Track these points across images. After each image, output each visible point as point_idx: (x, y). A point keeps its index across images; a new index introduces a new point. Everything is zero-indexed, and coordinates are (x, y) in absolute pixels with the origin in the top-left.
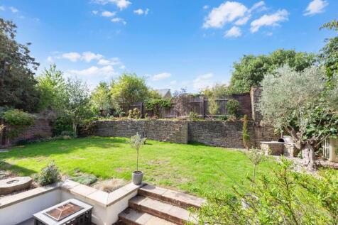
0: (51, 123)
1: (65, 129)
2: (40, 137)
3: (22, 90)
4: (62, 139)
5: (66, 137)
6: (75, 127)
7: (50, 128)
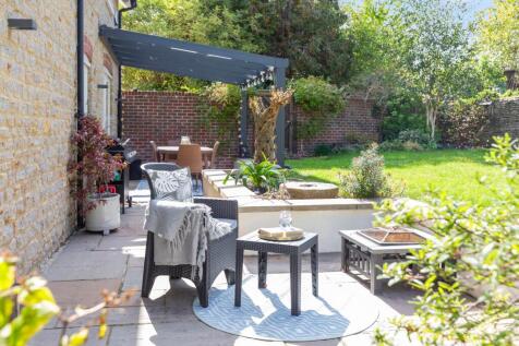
0: (376, 110)
1: (408, 125)
2: (353, 141)
3: (319, 40)
4: (401, 149)
5: (409, 144)
6: (431, 119)
7: (373, 122)
